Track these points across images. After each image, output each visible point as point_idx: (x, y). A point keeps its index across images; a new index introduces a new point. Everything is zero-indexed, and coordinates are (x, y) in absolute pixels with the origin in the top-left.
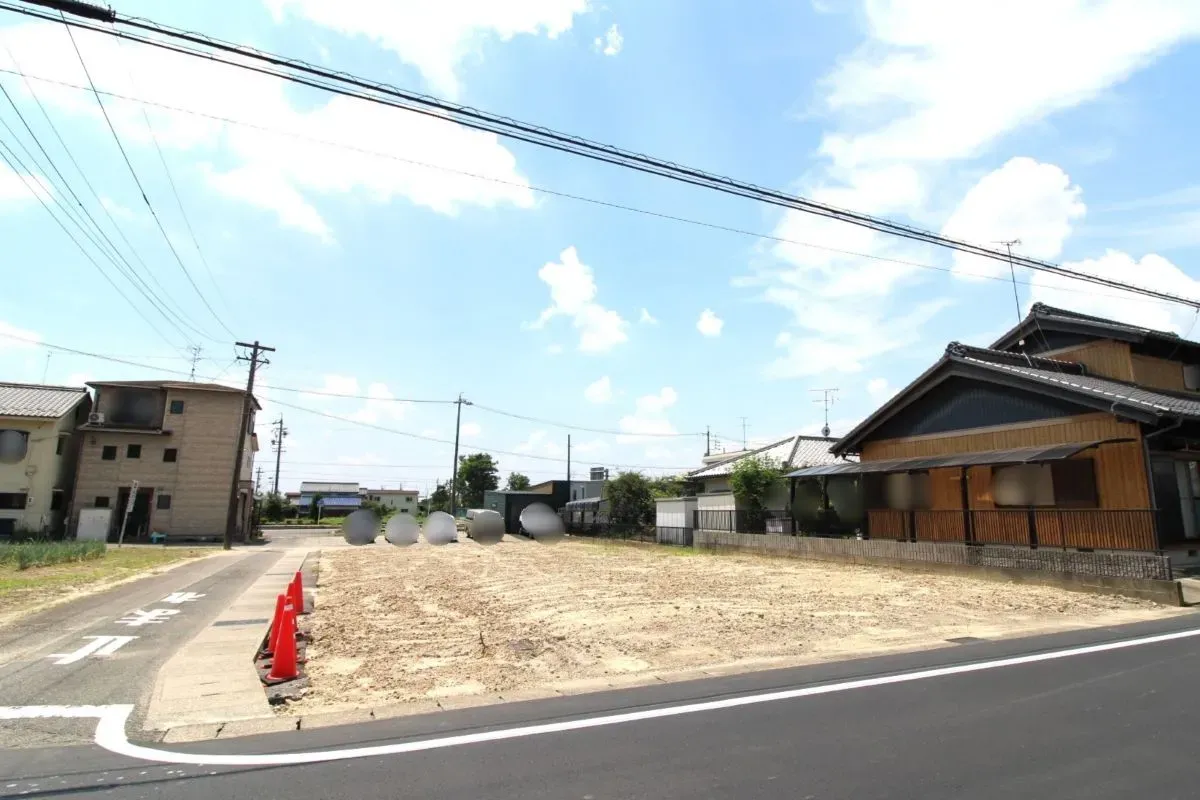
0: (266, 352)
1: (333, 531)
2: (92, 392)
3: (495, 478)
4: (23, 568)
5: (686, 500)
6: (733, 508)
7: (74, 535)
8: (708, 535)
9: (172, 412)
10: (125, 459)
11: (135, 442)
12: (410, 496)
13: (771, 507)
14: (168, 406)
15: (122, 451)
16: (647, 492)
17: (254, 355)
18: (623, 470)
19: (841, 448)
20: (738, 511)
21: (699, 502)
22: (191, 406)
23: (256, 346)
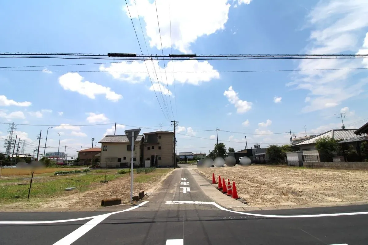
0: (177, 123)
1: (191, 164)
2: (144, 135)
3: (225, 149)
4: (146, 173)
5: (298, 152)
6: (318, 154)
7: (144, 167)
8: (309, 163)
9: (159, 138)
10: (152, 149)
11: (153, 146)
12: (204, 155)
13: (334, 153)
14: (158, 137)
15: (151, 148)
16: (280, 151)
17: (175, 124)
18: (271, 145)
19: (358, 132)
20: (319, 155)
21: (303, 153)
22: (162, 137)
23: (175, 122)
